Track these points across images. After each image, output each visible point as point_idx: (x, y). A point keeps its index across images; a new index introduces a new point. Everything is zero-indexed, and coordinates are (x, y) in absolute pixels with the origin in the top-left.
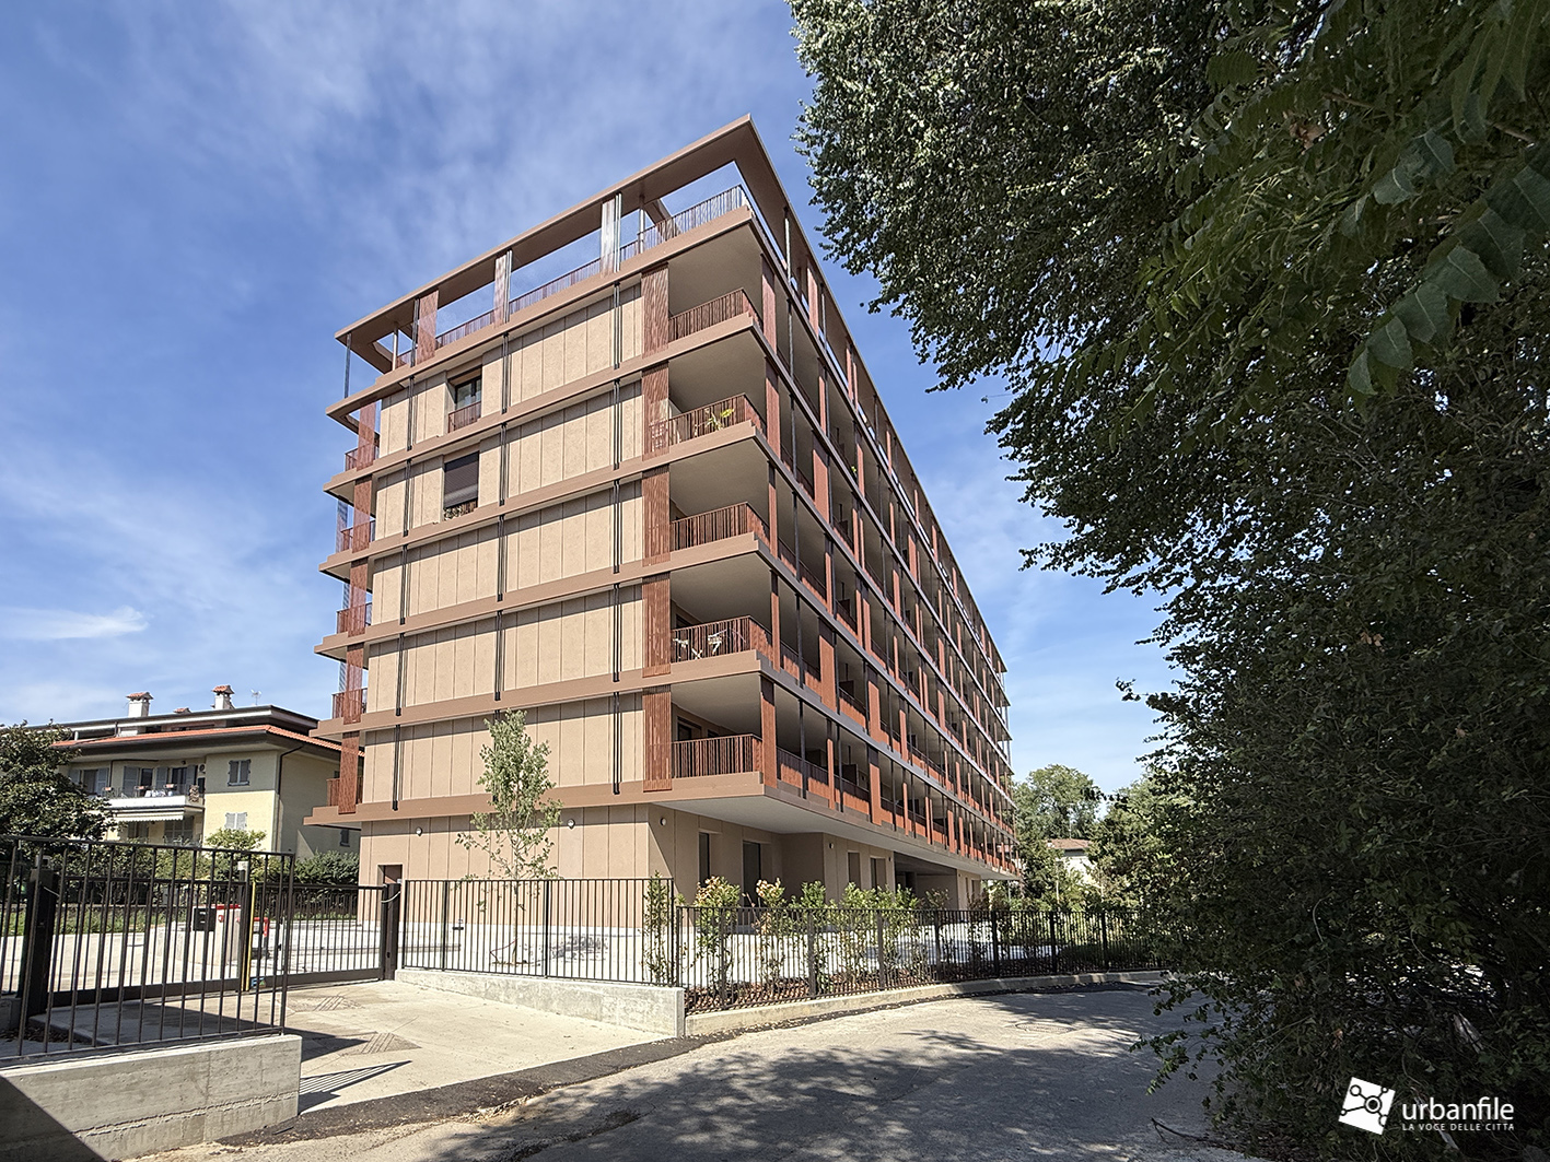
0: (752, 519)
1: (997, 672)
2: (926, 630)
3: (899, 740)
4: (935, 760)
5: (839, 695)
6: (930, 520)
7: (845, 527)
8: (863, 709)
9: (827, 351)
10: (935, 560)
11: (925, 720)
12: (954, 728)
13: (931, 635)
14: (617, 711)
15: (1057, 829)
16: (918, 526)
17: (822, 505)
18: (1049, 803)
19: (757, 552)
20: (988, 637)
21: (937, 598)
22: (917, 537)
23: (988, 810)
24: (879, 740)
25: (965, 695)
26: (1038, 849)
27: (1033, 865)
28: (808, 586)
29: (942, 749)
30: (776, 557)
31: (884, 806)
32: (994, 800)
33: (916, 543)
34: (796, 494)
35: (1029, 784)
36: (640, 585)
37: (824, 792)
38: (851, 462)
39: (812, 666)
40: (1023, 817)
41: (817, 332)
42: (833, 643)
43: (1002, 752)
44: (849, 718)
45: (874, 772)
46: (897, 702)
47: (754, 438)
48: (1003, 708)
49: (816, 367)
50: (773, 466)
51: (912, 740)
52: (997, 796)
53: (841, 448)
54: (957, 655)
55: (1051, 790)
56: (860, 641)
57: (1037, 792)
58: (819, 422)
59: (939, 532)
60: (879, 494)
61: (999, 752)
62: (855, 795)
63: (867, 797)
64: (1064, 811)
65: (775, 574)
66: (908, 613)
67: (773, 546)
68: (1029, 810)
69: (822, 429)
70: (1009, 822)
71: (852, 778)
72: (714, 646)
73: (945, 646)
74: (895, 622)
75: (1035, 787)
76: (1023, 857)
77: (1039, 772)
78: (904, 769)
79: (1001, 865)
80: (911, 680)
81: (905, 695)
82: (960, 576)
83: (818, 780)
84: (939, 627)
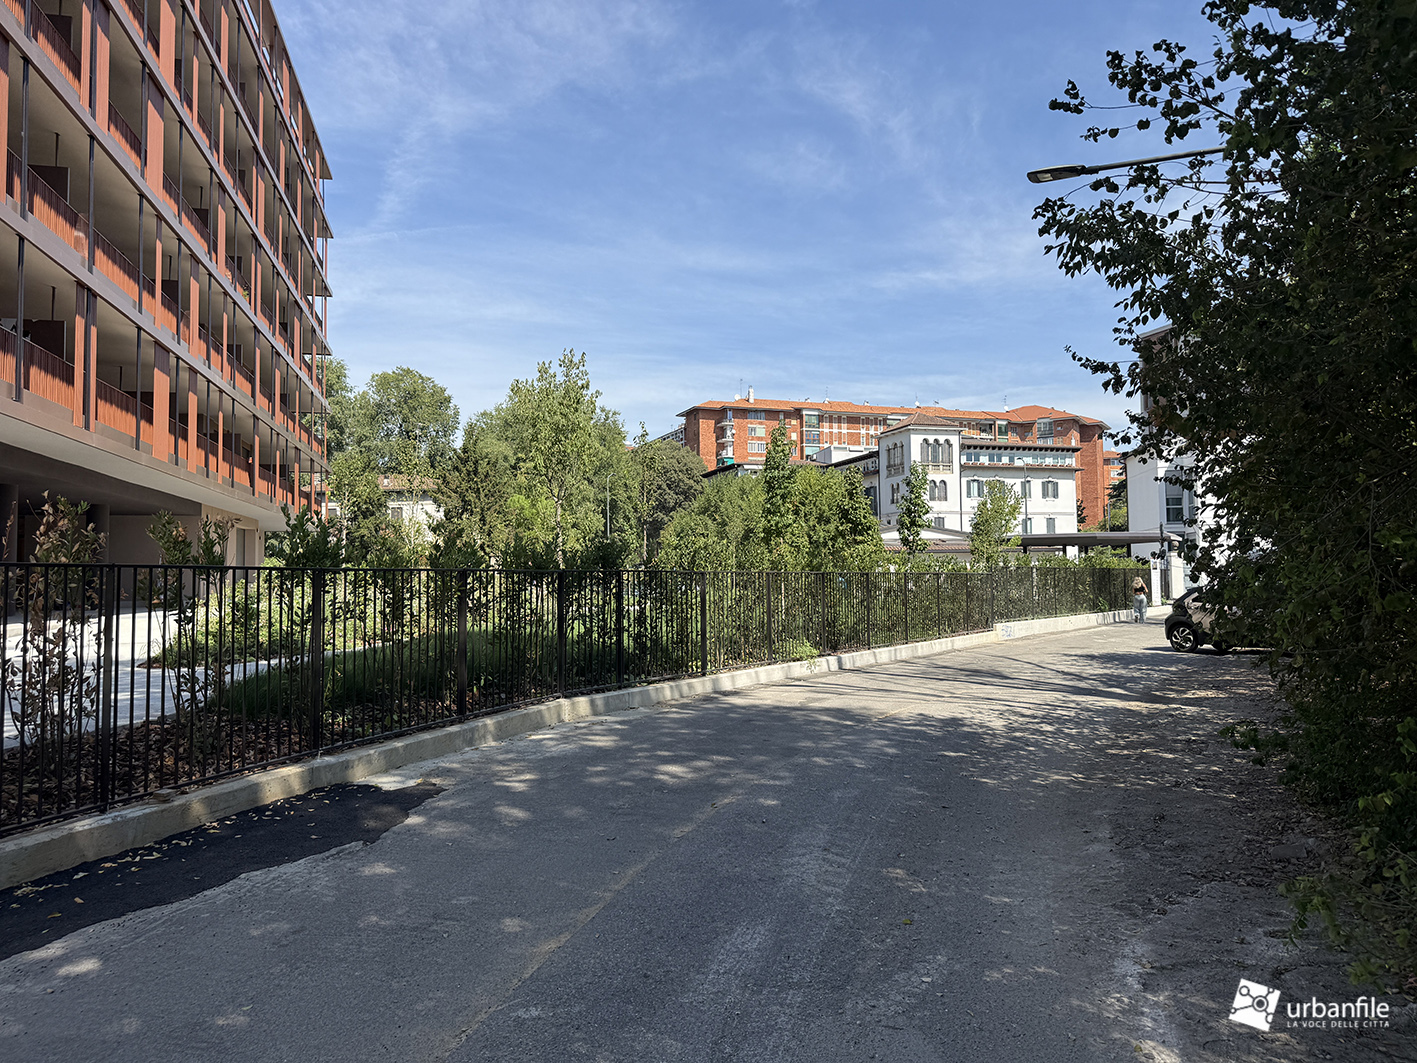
75: (378, 397)
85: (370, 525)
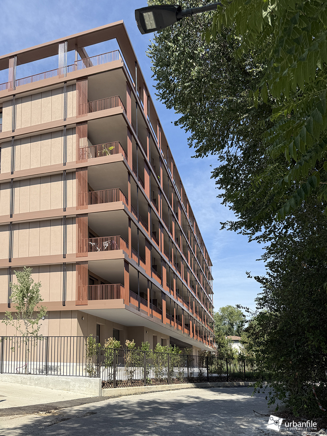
0: (121, 195)
1: (209, 266)
2: (184, 247)
3: (173, 290)
4: (186, 300)
5: (152, 270)
6: (186, 201)
7: (155, 201)
8: (160, 277)
9: (150, 125)
10: (188, 217)
11: (183, 283)
12: (193, 287)
13: (186, 248)
14: (65, 271)
15: (229, 332)
16: (182, 203)
17: (147, 192)
18: (226, 321)
19: (124, 210)
20: (206, 251)
21: (188, 234)
22: (181, 208)
23: (204, 322)
24: (166, 290)
25: (197, 274)
26: (222, 339)
27: (220, 346)
28: (141, 225)
29: (189, 295)
30: (130, 212)
31: (167, 317)
32: (207, 318)
33: (181, 210)
34: (138, 186)
35: (220, 313)
36: (75, 218)
37: (146, 309)
38: (158, 174)
39: (142, 258)
40: (217, 326)
41: (147, 117)
42: (150, 249)
43: (210, 298)
44: (155, 280)
45: (164, 303)
46: (173, 275)
47: (123, 161)
48: (211, 281)
49: (146, 132)
50: (129, 174)
51: (177, 291)
52: (208, 316)
53: (154, 167)
54: (195, 258)
55: (227, 316)
56: (160, 249)
57: (222, 316)
58: (147, 156)
59: (190, 206)
60: (168, 188)
61: (209, 298)
62: (157, 312)
63: (161, 313)
64: (232, 325)
65: (130, 219)
66: (177, 239)
67: (129, 207)
68: (219, 323)
69: (148, 159)
70: (212, 328)
71: (156, 305)
72: (106, 246)
73: (191, 253)
74: (173, 242)
75: (222, 314)
76: (217, 342)
77: (223, 308)
78: (175, 302)
79: (209, 345)
80: (178, 266)
81: (175, 272)
82: (197, 225)
83: (144, 304)
84: (189, 246)
85: (224, 350)
